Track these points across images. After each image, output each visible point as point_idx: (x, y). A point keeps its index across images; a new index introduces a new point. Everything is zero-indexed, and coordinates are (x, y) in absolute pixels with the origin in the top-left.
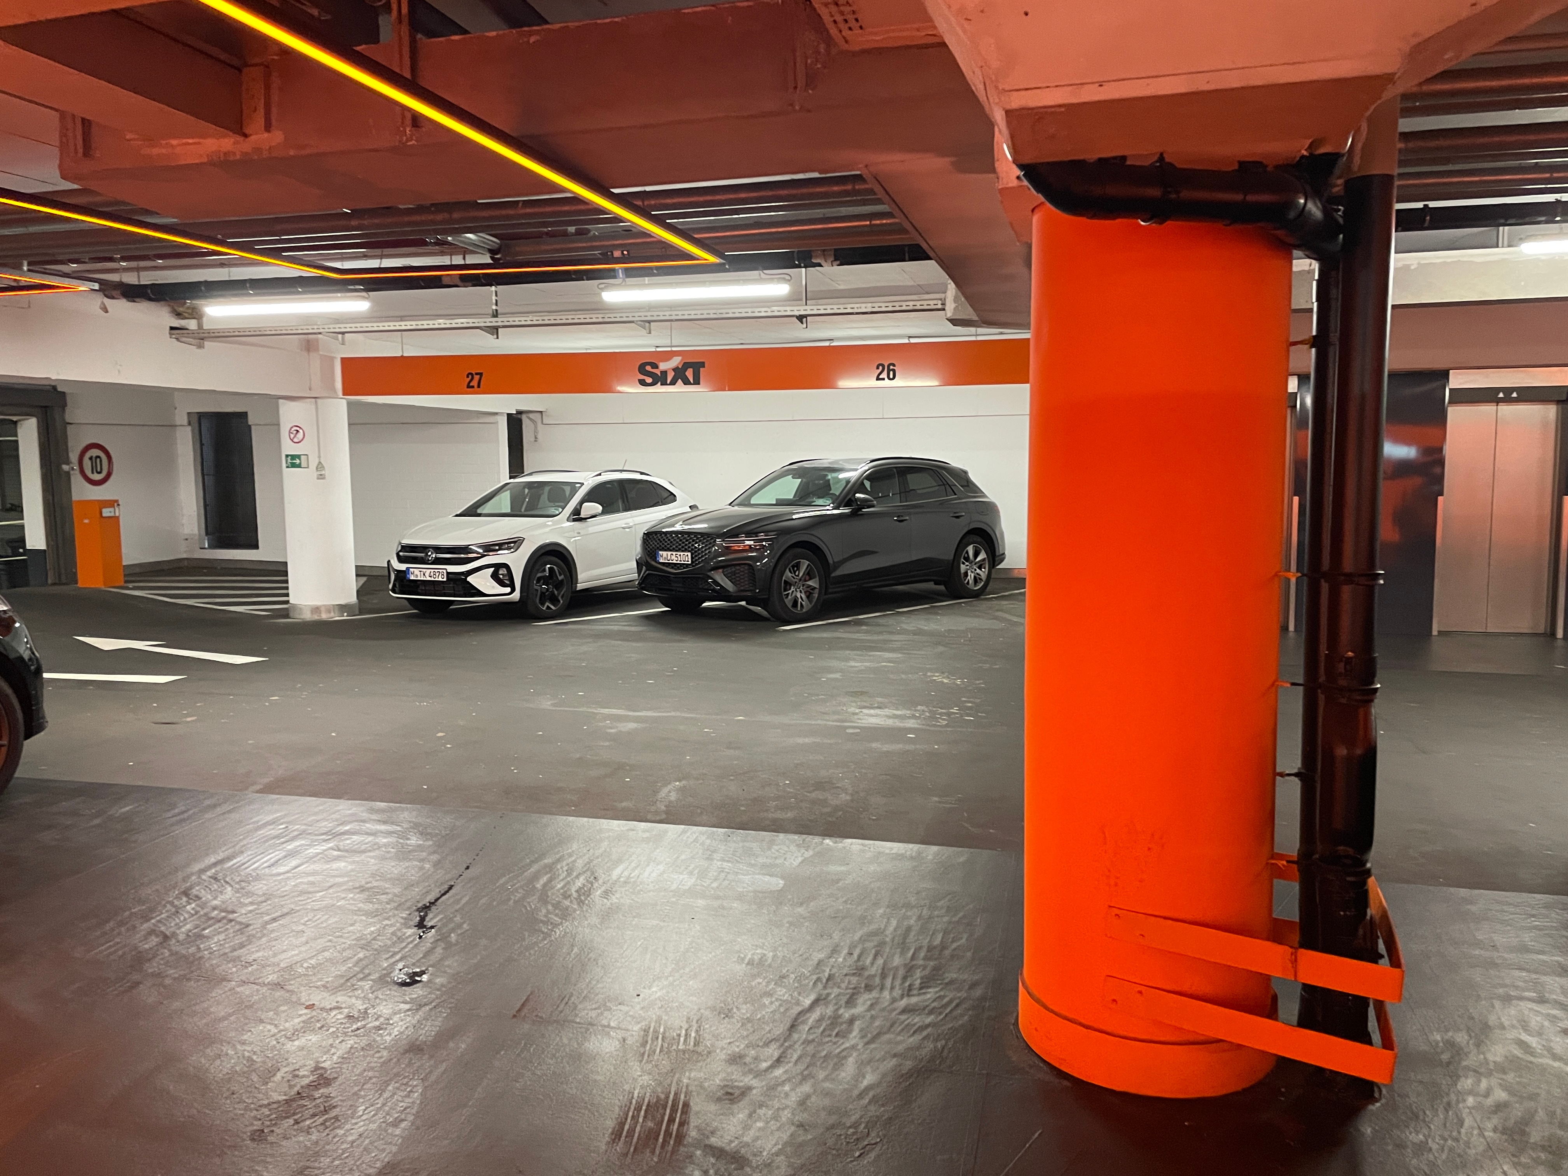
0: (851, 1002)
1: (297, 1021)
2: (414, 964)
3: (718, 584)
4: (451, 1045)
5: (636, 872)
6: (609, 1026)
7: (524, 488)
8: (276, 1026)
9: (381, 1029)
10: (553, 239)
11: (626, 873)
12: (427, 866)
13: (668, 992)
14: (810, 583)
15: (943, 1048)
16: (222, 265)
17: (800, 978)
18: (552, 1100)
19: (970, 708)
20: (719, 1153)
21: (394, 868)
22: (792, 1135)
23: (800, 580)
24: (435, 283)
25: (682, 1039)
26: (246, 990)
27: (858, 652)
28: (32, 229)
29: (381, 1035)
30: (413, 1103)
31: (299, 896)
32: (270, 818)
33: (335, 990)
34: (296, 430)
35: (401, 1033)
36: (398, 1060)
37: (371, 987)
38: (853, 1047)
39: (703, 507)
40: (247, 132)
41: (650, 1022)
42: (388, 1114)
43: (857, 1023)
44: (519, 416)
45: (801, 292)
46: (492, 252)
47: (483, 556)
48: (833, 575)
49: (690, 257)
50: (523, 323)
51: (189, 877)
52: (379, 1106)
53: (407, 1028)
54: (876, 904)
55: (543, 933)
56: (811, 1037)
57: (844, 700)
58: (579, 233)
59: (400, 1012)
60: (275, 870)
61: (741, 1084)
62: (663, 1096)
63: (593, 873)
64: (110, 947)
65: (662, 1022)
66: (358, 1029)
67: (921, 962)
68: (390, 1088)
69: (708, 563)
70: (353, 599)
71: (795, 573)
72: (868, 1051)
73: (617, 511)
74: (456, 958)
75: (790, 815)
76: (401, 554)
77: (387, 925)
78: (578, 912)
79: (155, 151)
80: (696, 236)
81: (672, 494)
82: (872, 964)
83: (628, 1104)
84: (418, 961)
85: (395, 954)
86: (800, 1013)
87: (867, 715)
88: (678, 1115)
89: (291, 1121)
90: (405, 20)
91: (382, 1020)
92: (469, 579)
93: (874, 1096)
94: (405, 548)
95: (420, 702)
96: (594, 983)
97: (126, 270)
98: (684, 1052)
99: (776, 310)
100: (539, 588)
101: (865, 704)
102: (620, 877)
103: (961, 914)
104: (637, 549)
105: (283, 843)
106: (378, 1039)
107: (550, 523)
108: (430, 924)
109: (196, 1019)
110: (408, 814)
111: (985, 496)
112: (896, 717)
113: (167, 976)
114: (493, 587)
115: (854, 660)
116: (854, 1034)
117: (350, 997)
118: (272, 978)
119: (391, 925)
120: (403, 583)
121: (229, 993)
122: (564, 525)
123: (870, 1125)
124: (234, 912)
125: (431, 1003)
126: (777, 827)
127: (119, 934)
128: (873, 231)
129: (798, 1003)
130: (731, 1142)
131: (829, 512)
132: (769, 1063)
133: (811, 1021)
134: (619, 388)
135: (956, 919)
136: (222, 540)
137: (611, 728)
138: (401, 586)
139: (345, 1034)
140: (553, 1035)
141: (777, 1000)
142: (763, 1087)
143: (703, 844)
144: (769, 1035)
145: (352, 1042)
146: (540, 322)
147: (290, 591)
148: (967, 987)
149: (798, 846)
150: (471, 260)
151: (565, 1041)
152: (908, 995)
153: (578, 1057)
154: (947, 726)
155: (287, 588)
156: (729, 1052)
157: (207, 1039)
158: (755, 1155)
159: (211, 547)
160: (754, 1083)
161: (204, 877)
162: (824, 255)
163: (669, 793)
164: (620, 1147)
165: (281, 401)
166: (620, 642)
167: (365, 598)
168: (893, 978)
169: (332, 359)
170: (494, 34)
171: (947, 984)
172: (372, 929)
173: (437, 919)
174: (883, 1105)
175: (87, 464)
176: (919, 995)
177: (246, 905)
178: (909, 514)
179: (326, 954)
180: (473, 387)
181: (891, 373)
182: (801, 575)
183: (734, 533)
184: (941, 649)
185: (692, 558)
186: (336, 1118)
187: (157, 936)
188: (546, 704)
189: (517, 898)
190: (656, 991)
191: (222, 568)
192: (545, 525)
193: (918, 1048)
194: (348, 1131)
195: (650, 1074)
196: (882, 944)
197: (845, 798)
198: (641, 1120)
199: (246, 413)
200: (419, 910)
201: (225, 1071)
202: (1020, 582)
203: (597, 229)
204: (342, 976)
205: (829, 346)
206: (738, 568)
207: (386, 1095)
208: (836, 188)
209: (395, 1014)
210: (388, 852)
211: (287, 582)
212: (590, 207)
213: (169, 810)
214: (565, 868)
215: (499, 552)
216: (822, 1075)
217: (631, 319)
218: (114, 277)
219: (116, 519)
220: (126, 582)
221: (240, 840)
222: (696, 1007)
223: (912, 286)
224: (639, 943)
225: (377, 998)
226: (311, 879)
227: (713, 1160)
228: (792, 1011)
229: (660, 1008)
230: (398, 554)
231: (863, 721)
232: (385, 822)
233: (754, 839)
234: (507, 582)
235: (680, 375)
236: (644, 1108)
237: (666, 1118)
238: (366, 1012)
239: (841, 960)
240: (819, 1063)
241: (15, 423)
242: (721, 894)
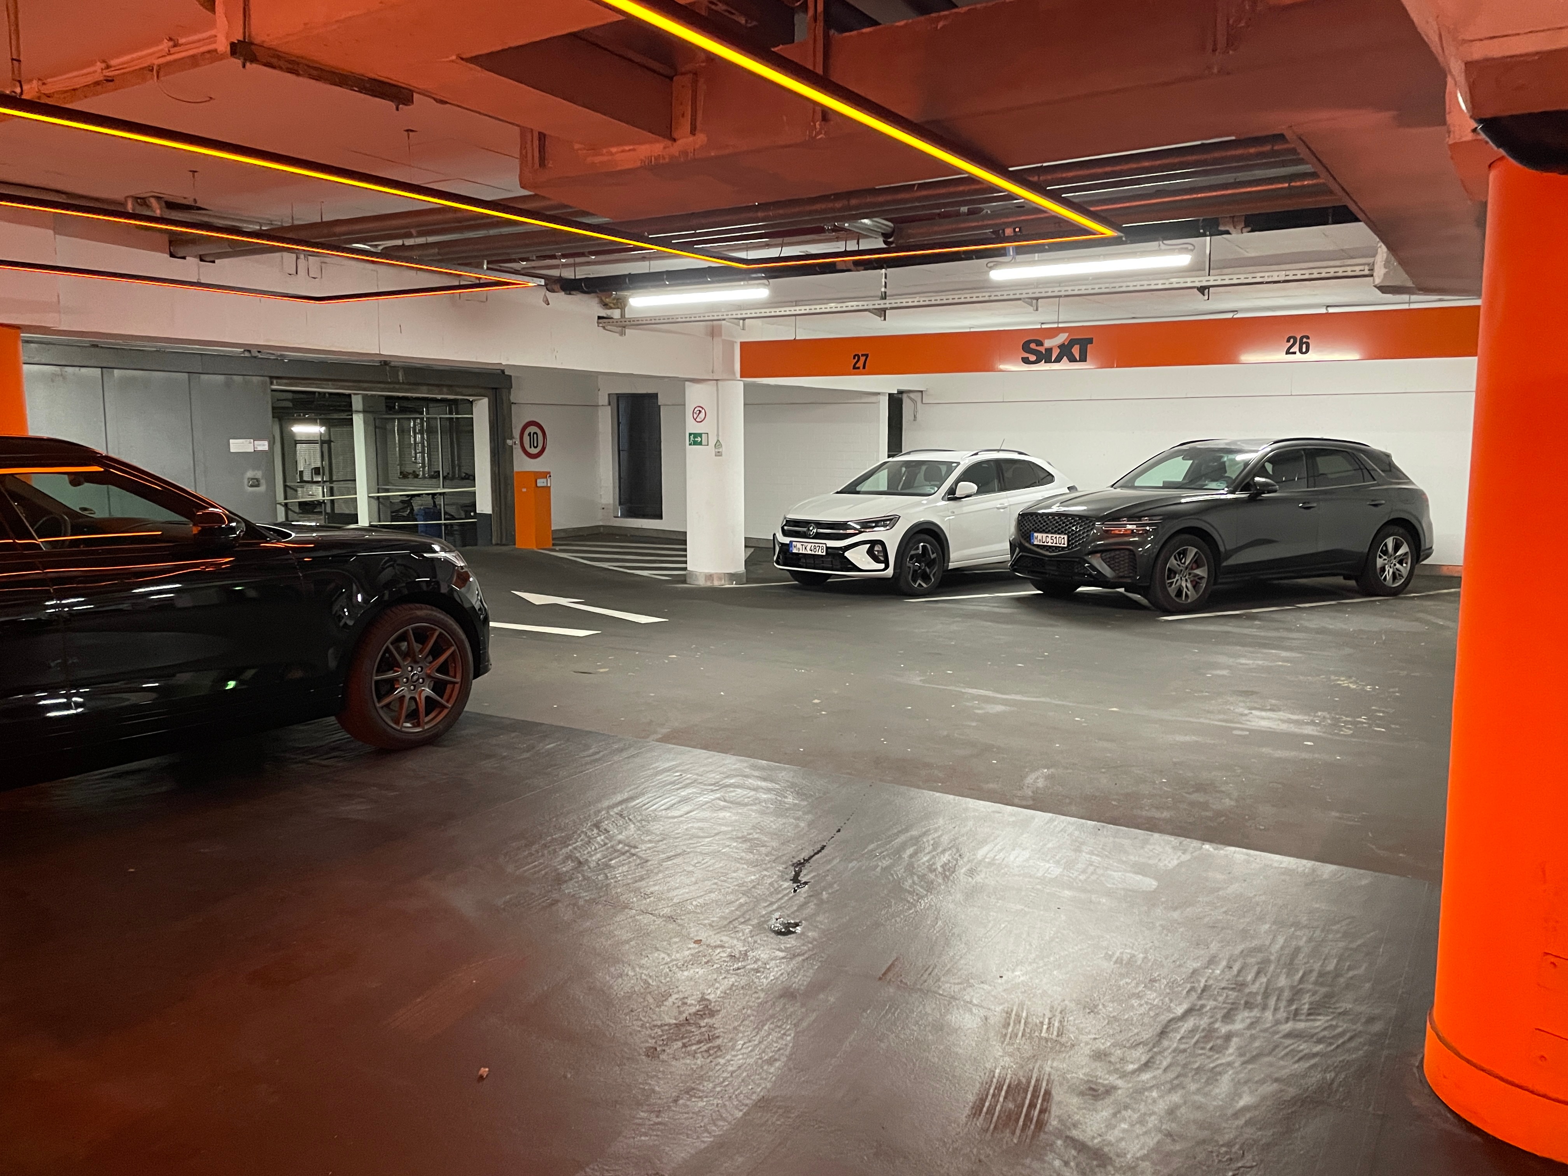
0: (1228, 1017)
1: (687, 953)
2: (788, 916)
3: (1095, 569)
4: (821, 996)
5: (1002, 855)
6: (971, 1002)
7: (901, 467)
8: (668, 955)
9: (759, 972)
10: (947, 220)
11: (991, 855)
12: (802, 824)
13: (1031, 978)
14: (1198, 572)
15: (1333, 1081)
16: (644, 258)
17: (1172, 984)
18: (914, 1064)
19: (1380, 718)
20: (1081, 1147)
21: (773, 823)
22: (1158, 1142)
23: (1187, 568)
24: (831, 269)
25: (1045, 1027)
26: (645, 919)
27: (1250, 649)
28: (493, 232)
29: (758, 978)
30: (786, 1045)
31: (690, 839)
32: (667, 765)
33: (721, 929)
34: (699, 410)
35: (777, 979)
36: (774, 1003)
37: (751, 931)
38: (1230, 1064)
39: (1082, 489)
40: (675, 135)
41: (1013, 1005)
42: (764, 1052)
43: (1235, 1040)
44: (900, 396)
45: (1204, 262)
46: (886, 236)
47: (861, 532)
48: (1225, 564)
49: (1086, 231)
50: (910, 304)
51: (599, 811)
52: (756, 1042)
53: (782, 974)
54: (1261, 919)
55: (908, 902)
56: (1182, 1047)
57: (1231, 699)
58: (971, 212)
59: (775, 958)
60: (671, 813)
61: (1106, 1082)
62: (1024, 1080)
63: (958, 850)
64: (535, 866)
65: (1025, 1007)
66: (738, 969)
67: (1310, 987)
68: (766, 1028)
69: (1086, 547)
70: (741, 568)
71: (1181, 560)
72: (1247, 1071)
73: (993, 491)
74: (827, 915)
75: (1166, 814)
76: (786, 528)
77: (766, 876)
78: (943, 887)
79: (598, 159)
80: (1092, 209)
81: (1050, 474)
82: (1254, 981)
83: (989, 1081)
84: (793, 913)
85: (772, 904)
86: (1170, 1021)
87: (1258, 717)
88: (1040, 1101)
89: (680, 1044)
90: (821, 18)
91: (760, 963)
92: (846, 554)
93: (1250, 1118)
94: (789, 522)
95: (799, 669)
96: (958, 958)
97: (565, 266)
98: (1047, 1040)
99: (1175, 282)
100: (911, 565)
101: (1256, 705)
102: (985, 857)
103: (1359, 942)
104: (1010, 530)
105: (678, 789)
106: (756, 980)
107: (925, 502)
108: (803, 880)
109: (603, 940)
110: (786, 774)
111: (1411, 482)
112: (1290, 721)
113: (580, 898)
114: (869, 563)
115: (1245, 656)
116: (1231, 1051)
117: (732, 937)
118: (667, 911)
119: (770, 877)
120: (787, 556)
121: (630, 920)
122: (939, 504)
123: (1245, 1148)
124: (635, 847)
125: (803, 954)
126: (1152, 826)
127: (543, 855)
128: (1291, 193)
129: (1169, 1009)
130: (1094, 1138)
131: (1222, 497)
132: (1136, 1066)
133: (1182, 1031)
134: (1002, 367)
135: (1354, 945)
136: (632, 512)
137: (979, 709)
138: (785, 558)
139: (728, 971)
140: (917, 1003)
141: (1147, 1003)
142: (1128, 1089)
143: (1070, 835)
144: (1137, 1037)
145: (733, 979)
146: (927, 303)
147: (689, 559)
148: (1363, 1020)
149: (1174, 848)
150: (865, 245)
151: (929, 1010)
152: (1294, 1019)
153: (939, 1027)
154: (1352, 736)
155: (686, 556)
156: (1094, 1048)
157: (613, 959)
158: (1118, 1156)
159: (623, 516)
160: (1120, 1083)
161: (612, 813)
162: (1233, 222)
163: (1036, 779)
164: (980, 1122)
165: (687, 383)
166: (990, 623)
167: (751, 568)
168: (1278, 999)
169: (732, 343)
170: (902, 23)
171: (1340, 1014)
172: (753, 877)
173: (812, 875)
174: (1260, 1129)
175: (526, 438)
176: (1307, 1020)
177: (646, 842)
178: (1318, 501)
179: (713, 895)
180: (859, 368)
181: (1304, 346)
182: (1187, 563)
183: (1115, 517)
184: (1348, 650)
185: (1069, 541)
186: (719, 1048)
187: (573, 861)
188: (915, 679)
189: (884, 866)
190: (1019, 975)
191: (632, 536)
192: (920, 504)
193: (1304, 1076)
194: (729, 1061)
195: (1010, 1056)
196: (1266, 962)
197: (1228, 803)
198: (1001, 1099)
199: (657, 394)
200: (795, 865)
201: (626, 989)
202: (1453, 580)
203: (988, 208)
204: (725, 918)
205: (1233, 319)
206: (1117, 552)
207: (763, 1033)
208: (1252, 150)
209: (772, 959)
210: (767, 808)
211: (685, 550)
212: (984, 186)
213: (584, 751)
214: (932, 842)
215: (876, 529)
216: (1193, 1087)
217: (1018, 296)
218: (555, 273)
219: (548, 488)
220: (554, 545)
221: (643, 783)
222: (1059, 998)
223: (1334, 251)
224: (1003, 926)
225: (755, 942)
226: (700, 824)
227: (1074, 1152)
228: (1163, 1017)
229: (1022, 993)
230: (783, 528)
231: (1253, 724)
232: (765, 779)
233: (1128, 836)
234: (882, 559)
235: (1065, 352)
236: (1005, 1088)
237: (1027, 1102)
238: (746, 954)
239: (1218, 972)
240: (1190, 1075)
241: (472, 402)
242: (1089, 888)
